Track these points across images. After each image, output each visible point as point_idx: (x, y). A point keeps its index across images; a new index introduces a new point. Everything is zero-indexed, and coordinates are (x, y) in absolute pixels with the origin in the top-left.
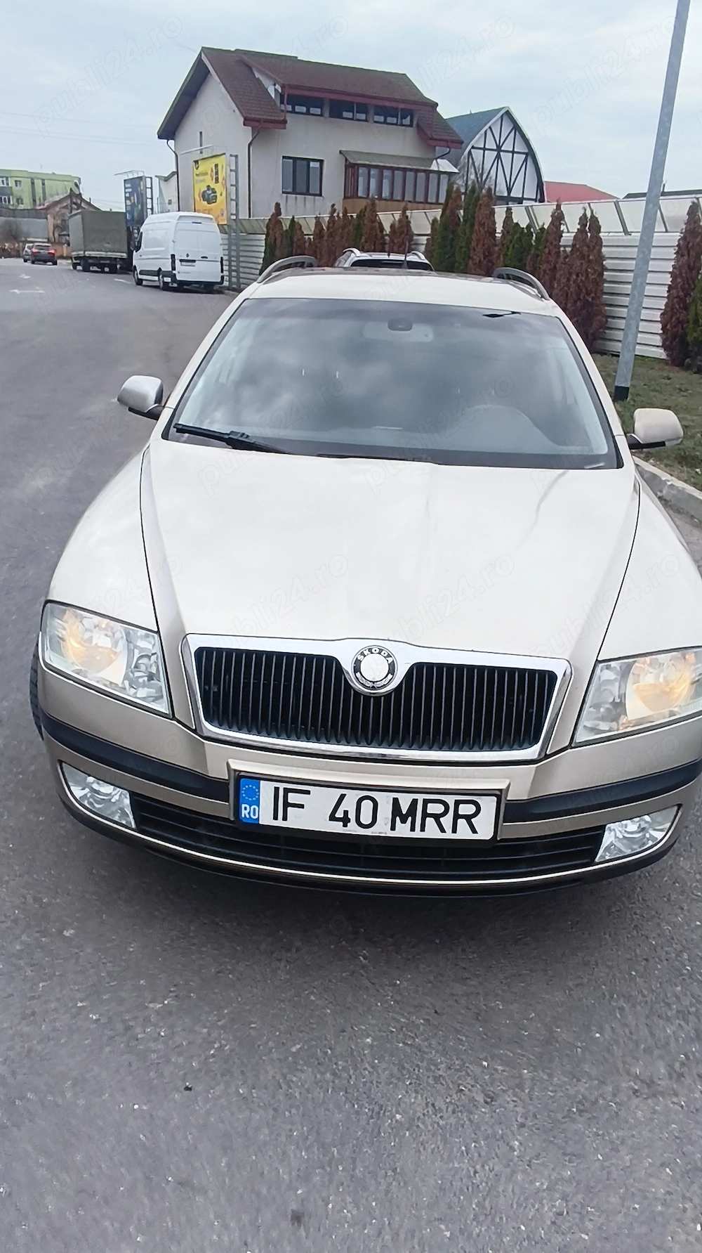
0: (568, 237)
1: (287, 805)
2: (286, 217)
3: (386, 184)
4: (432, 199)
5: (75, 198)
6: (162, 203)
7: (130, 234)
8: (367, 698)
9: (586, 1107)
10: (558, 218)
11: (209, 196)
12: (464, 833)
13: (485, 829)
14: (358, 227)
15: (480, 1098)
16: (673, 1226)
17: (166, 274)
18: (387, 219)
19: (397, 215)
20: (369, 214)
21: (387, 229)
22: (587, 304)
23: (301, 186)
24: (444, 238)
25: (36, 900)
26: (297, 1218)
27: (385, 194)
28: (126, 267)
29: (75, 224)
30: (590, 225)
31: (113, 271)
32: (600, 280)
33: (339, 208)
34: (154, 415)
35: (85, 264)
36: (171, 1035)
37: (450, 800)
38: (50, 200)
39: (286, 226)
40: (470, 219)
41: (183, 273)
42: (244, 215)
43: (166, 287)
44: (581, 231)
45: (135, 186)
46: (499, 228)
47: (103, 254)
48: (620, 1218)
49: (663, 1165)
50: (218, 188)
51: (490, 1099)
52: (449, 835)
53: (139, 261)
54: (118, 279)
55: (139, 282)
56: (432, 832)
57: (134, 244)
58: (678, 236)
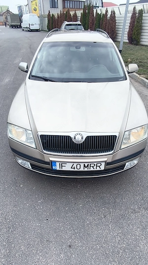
0: (109, 16)
1: (62, 166)
2: (51, 13)
3: (71, 4)
4: (81, 8)
5: (8, 11)
6: (26, 11)
7: (20, 19)
8: (77, 144)
9: (123, 216)
10: (107, 11)
11: (35, 10)
12: (98, 169)
13: (102, 168)
14: (66, 15)
15: (103, 216)
16: (141, 241)
17: (28, 28)
18: (72, 13)
19: (74, 12)
20: (68, 12)
21: (72, 16)
22: (113, 31)
23: (54, 6)
24: (84, 17)
25: (15, 179)
26: (70, 246)
27: (71, 7)
28: (20, 27)
29: (9, 18)
30: (113, 13)
31: (18, 28)
32: (115, 25)
33: (62, 11)
34: (27, 72)
35: (12, 26)
36: (43, 208)
37: (96, 164)
38: (3, 12)
39: (51, 16)
40: (89, 12)
41: (32, 28)
42: (43, 14)
43: (29, 31)
44: (111, 14)
45: (20, 8)
46: (95, 14)
47: (15, 24)
48: (130, 240)
49: (138, 228)
50: (37, 7)
51: (105, 217)
52: (95, 170)
53: (23, 25)
54: (19, 29)
55: (23, 30)
56: (92, 169)
57: (21, 21)
58: (131, 15)
